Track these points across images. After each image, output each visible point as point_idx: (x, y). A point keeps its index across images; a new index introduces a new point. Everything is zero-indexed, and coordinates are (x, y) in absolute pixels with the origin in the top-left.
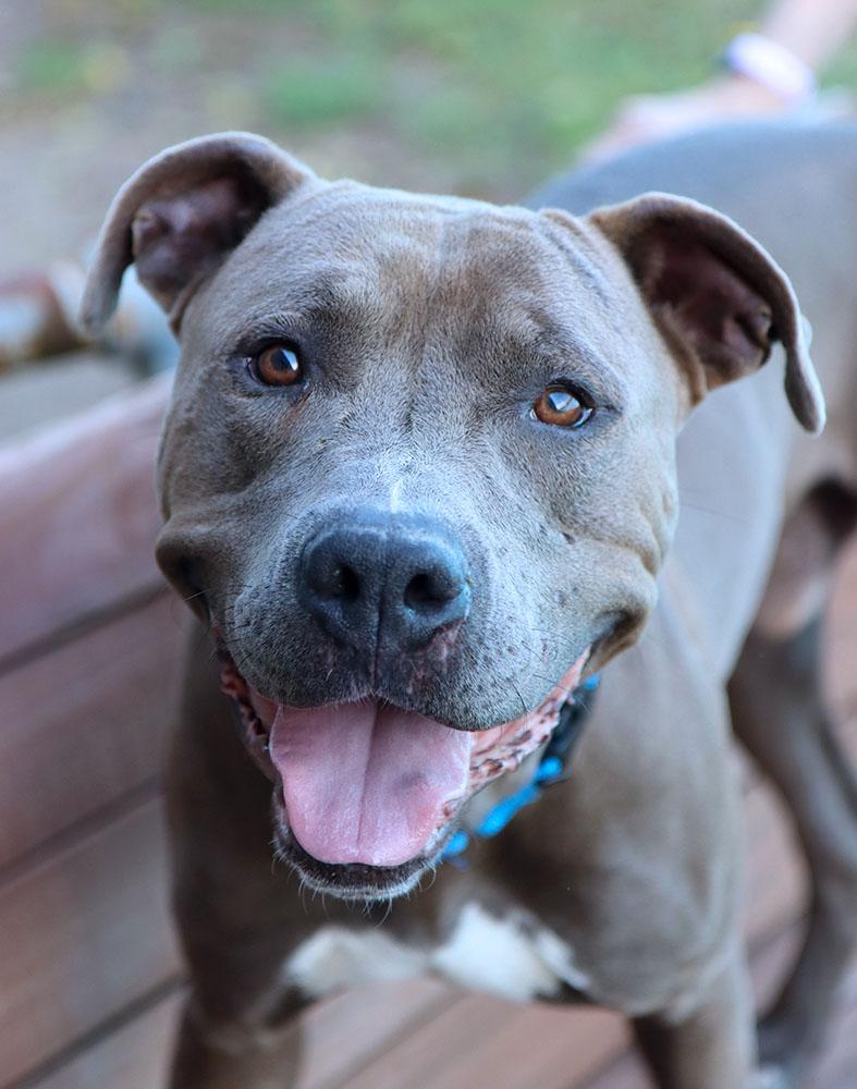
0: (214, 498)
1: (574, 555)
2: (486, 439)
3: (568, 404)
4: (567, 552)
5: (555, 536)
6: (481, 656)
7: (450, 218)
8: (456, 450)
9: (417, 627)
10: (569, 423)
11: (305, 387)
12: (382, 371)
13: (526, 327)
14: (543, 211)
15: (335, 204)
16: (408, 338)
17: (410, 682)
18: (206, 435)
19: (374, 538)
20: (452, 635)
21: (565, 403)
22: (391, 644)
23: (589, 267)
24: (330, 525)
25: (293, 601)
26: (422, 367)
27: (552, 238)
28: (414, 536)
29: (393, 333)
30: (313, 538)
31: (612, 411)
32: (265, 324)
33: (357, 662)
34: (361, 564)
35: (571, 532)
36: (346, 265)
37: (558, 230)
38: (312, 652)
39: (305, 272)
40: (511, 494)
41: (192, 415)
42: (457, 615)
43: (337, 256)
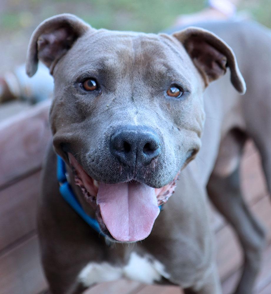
0: (72, 125)
1: (181, 134)
2: (155, 103)
3: (176, 90)
4: (179, 133)
5: (176, 129)
6: (164, 166)
7: (134, 38)
8: (147, 106)
9: (147, 158)
10: (176, 96)
11: (100, 92)
12: (122, 85)
13: (163, 69)
14: (160, 34)
15: (101, 37)
16: (128, 75)
17: (145, 175)
18: (68, 106)
19: (134, 133)
20: (156, 160)
21: (175, 90)
22: (140, 164)
23: (177, 50)
24: (119, 130)
25: (109, 153)
26: (133, 83)
27: (165, 43)
28: (145, 132)
29: (124, 74)
30: (113, 134)
31: (188, 92)
32: (85, 74)
33: (129, 170)
34: (131, 141)
35: (179, 127)
36: (108, 56)
37: (166, 40)
38: (116, 168)
39: (96, 58)
40: (164, 118)
41: (63, 101)
42: (157, 154)
43: (105, 53)
